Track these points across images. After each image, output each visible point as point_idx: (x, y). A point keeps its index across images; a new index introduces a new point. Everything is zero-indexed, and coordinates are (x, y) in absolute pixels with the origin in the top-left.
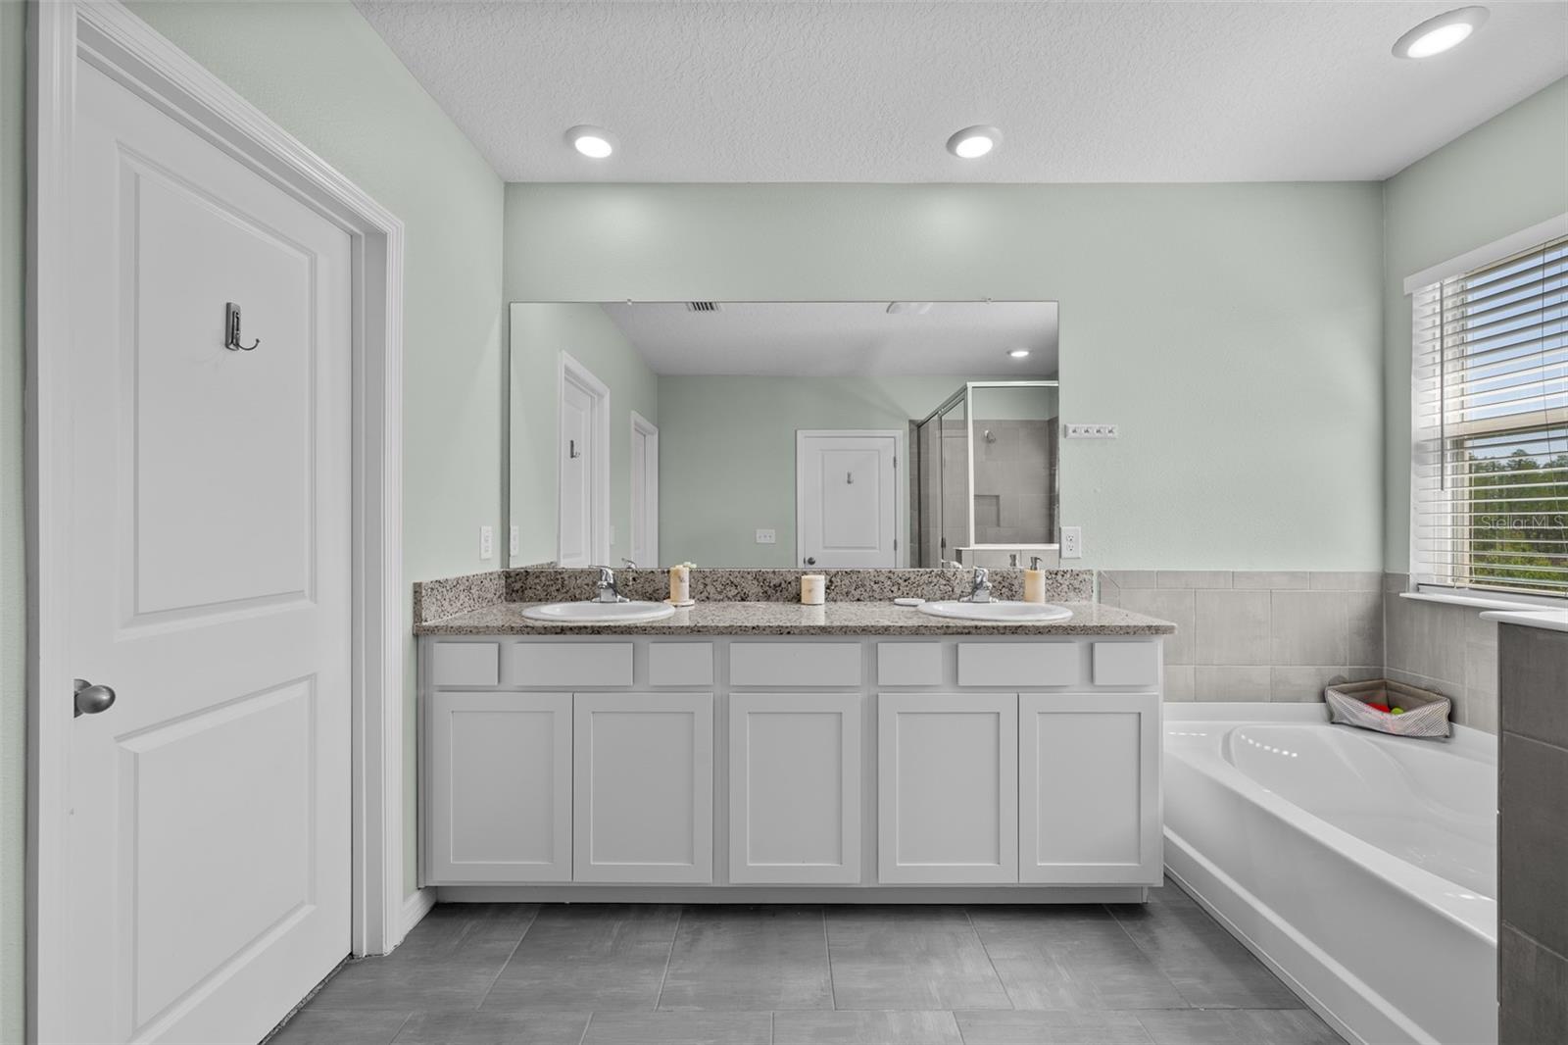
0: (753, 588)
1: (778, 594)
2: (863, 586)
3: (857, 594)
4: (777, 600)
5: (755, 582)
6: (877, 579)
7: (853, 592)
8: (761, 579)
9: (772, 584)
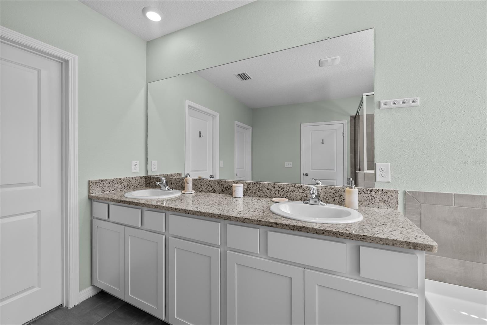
0: (218, 188)
1: (227, 191)
2: (262, 190)
3: (259, 193)
4: (227, 194)
5: (218, 185)
6: (268, 187)
7: (257, 193)
8: (220, 184)
9: (224, 187)
